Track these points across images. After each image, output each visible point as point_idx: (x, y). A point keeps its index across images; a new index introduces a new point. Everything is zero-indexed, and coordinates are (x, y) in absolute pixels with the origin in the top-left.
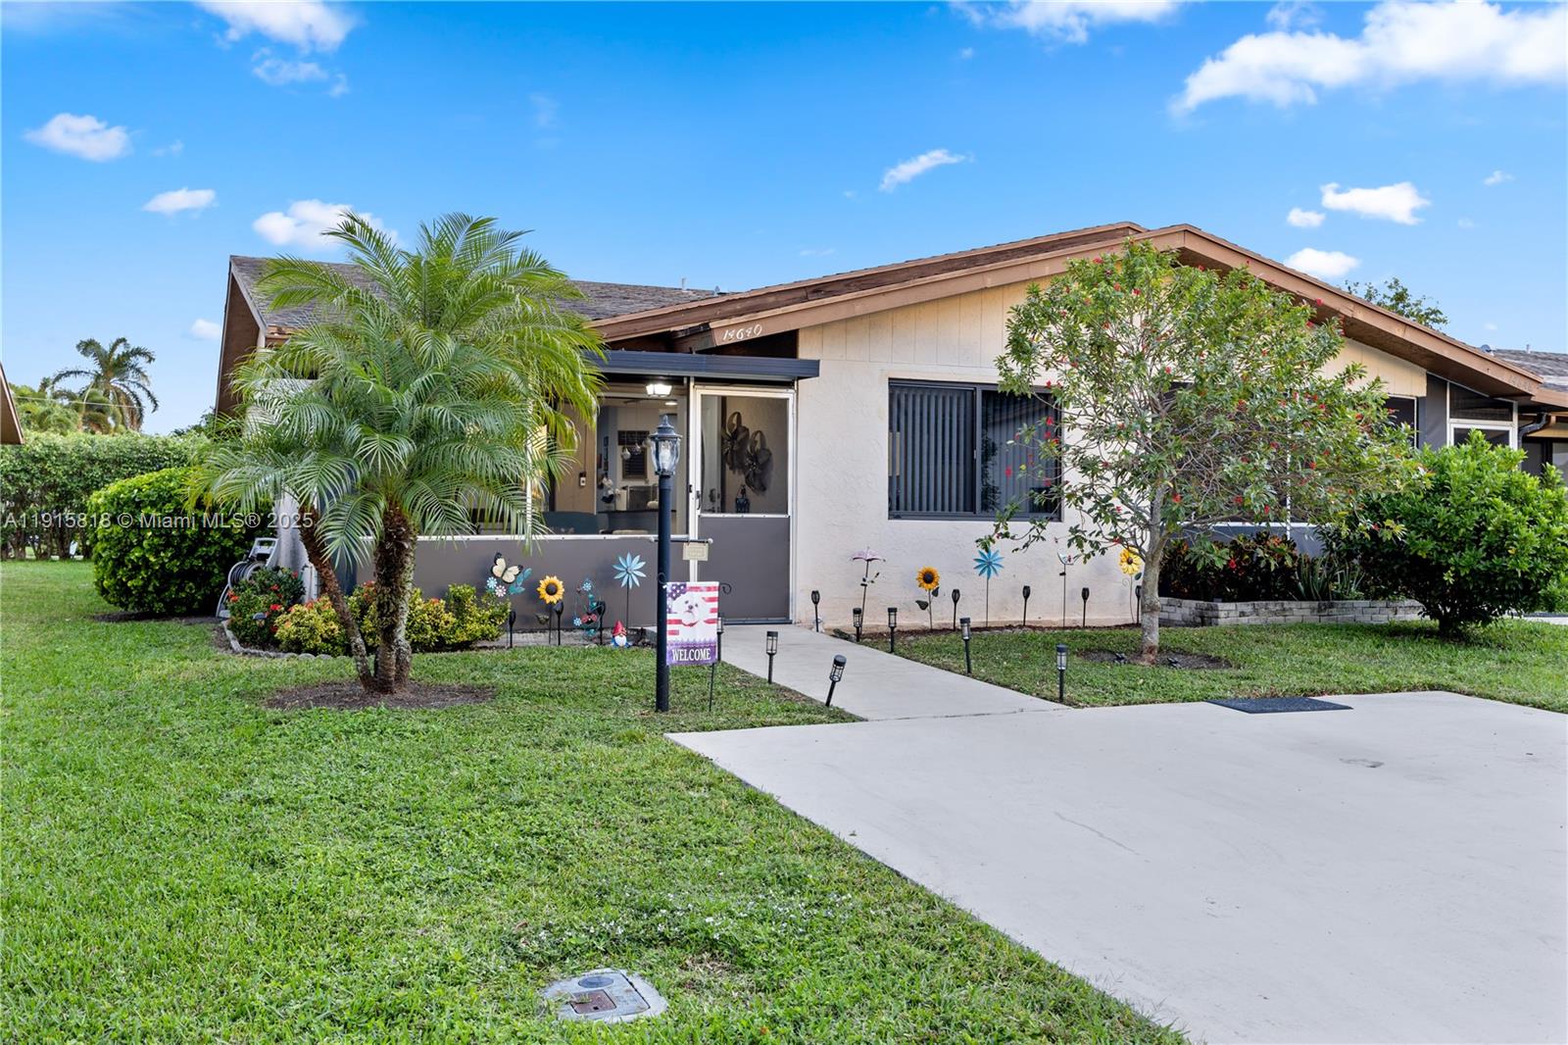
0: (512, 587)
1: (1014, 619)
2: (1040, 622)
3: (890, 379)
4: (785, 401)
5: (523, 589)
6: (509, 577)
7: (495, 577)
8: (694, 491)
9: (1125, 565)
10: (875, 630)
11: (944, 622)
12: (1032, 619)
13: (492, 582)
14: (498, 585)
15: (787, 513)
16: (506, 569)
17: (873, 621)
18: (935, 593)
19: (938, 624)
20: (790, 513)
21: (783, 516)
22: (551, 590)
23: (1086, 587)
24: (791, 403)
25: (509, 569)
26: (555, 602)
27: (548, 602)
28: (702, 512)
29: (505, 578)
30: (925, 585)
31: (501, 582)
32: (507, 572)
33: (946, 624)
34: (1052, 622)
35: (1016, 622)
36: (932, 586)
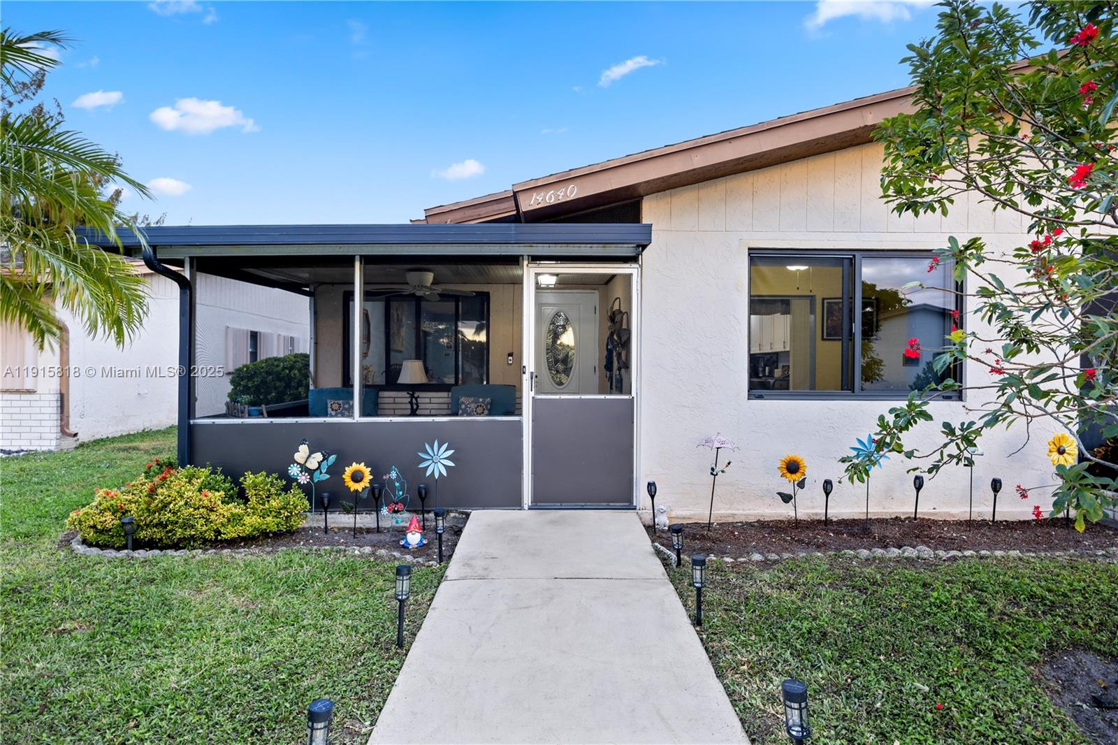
0: (317, 474)
1: (902, 511)
2: (935, 514)
3: (749, 249)
4: (630, 275)
5: (328, 476)
6: (313, 464)
7: (298, 464)
8: (527, 372)
9: (1055, 455)
10: (731, 520)
11: (814, 511)
12: (925, 511)
13: (295, 469)
14: (301, 472)
15: (630, 393)
16: (309, 456)
17: (730, 509)
18: (801, 484)
19: (807, 514)
20: (634, 394)
21: (626, 397)
22: (357, 478)
23: (997, 477)
24: (635, 279)
25: (313, 456)
26: (360, 490)
27: (352, 490)
28: (537, 393)
29: (309, 465)
30: (789, 475)
31: (304, 468)
32: (311, 459)
33: (816, 514)
34: (953, 515)
35: (903, 513)
36: (797, 477)
